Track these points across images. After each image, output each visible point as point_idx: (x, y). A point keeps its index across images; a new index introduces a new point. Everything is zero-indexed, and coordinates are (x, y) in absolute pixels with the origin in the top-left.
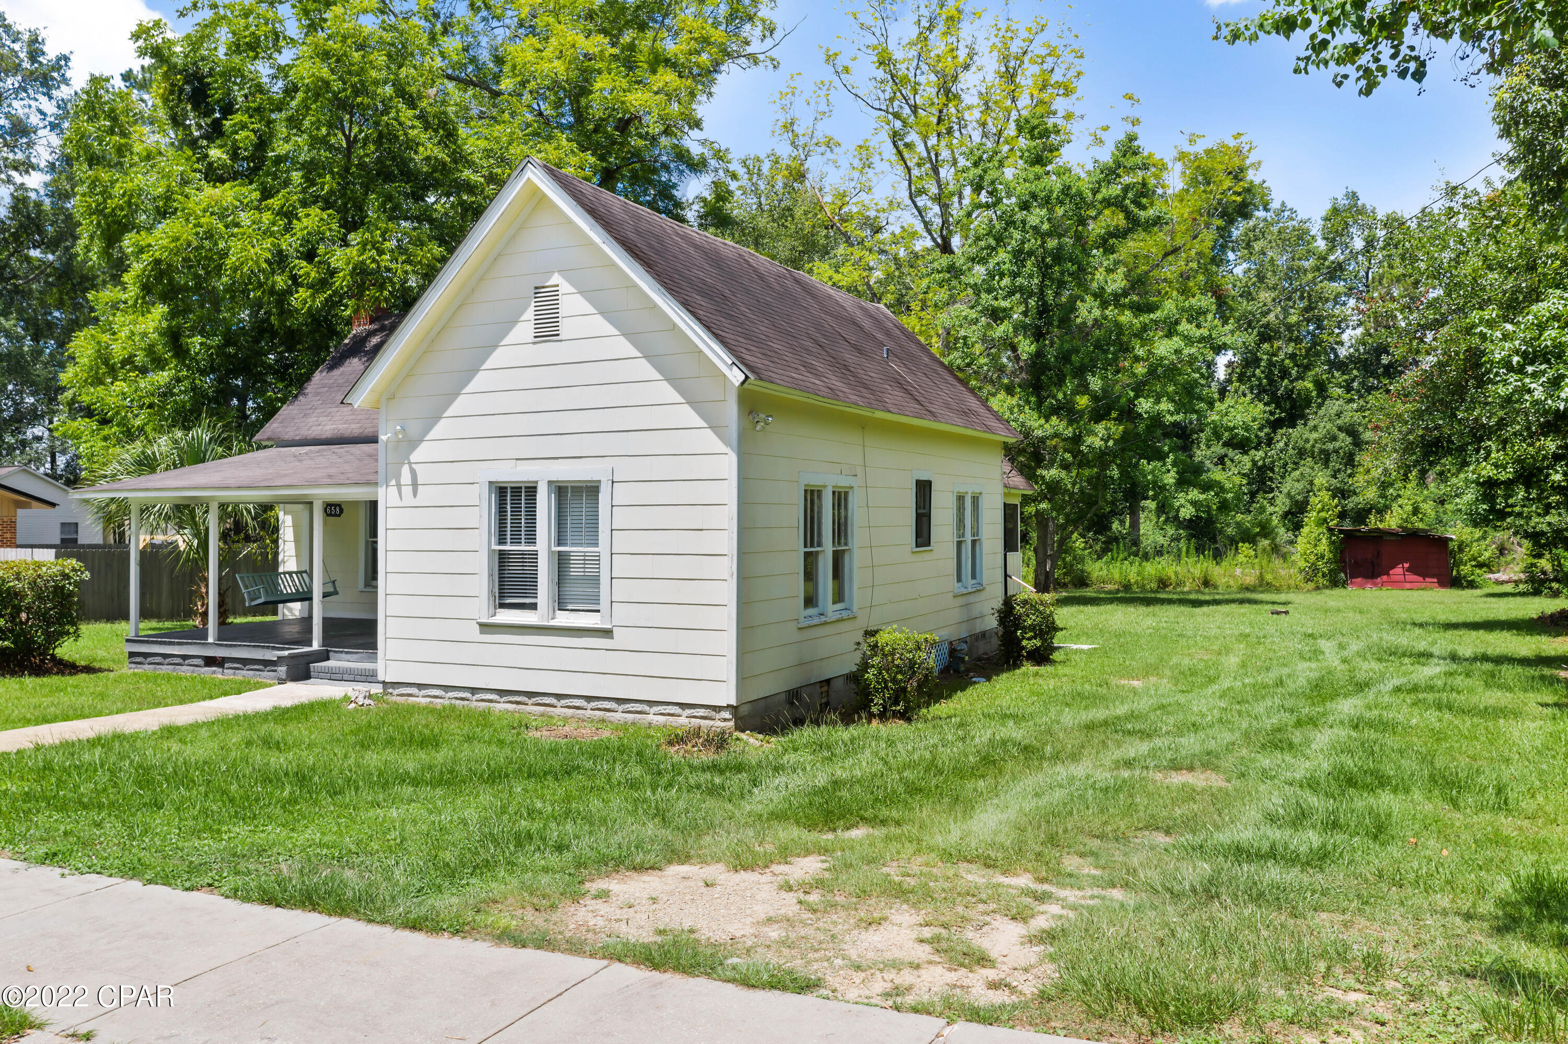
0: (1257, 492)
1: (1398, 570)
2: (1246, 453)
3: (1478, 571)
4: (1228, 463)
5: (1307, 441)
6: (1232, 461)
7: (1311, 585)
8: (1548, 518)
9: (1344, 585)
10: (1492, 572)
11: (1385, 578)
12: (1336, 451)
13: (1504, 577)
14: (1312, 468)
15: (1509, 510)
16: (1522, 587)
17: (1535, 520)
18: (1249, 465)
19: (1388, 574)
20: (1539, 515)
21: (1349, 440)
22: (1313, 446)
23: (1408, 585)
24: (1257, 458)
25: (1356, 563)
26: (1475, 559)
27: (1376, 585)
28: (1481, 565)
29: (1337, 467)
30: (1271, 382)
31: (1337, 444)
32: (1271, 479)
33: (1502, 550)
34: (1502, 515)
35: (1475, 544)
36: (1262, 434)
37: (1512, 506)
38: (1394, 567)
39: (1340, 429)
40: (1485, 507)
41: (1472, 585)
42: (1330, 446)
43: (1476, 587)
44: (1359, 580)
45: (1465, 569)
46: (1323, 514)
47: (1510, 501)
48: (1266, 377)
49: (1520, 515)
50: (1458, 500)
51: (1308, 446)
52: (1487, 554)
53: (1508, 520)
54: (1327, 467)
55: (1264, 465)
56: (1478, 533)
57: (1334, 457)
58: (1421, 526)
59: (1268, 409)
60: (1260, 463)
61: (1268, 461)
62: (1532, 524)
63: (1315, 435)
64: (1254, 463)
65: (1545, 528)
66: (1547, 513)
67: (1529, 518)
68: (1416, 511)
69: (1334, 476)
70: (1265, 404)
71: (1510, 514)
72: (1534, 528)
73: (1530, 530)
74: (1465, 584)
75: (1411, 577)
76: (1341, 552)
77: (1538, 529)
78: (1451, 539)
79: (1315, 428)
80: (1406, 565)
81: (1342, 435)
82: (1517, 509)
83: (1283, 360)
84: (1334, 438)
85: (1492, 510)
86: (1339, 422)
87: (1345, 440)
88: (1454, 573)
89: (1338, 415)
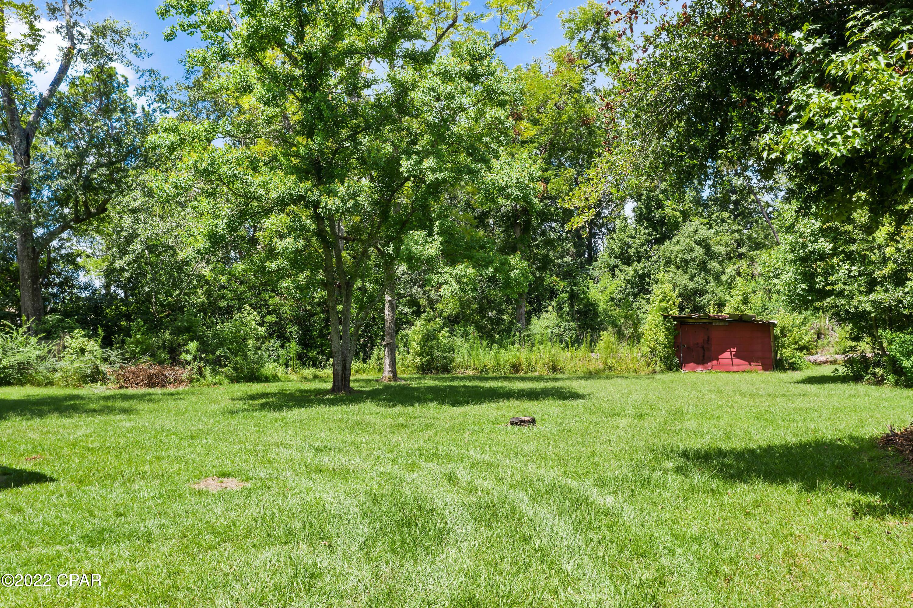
0: (639, 293)
1: (727, 354)
2: (629, 265)
3: (798, 354)
4: (617, 271)
5: (672, 253)
6: (620, 270)
7: (649, 369)
8: (873, 296)
9: (678, 367)
10: (810, 353)
11: (714, 362)
12: (693, 260)
13: (822, 359)
14: (675, 274)
15: (829, 288)
16: (842, 370)
17: (857, 298)
18: (632, 273)
19: (717, 359)
20: (861, 293)
21: (703, 251)
22: (676, 257)
23: (735, 368)
24: (638, 268)
25: (688, 348)
26: (796, 343)
27: (706, 368)
28: (801, 348)
29: (694, 272)
30: (650, 211)
31: (694, 255)
32: (648, 284)
33: (819, 335)
34: (823, 294)
35: (796, 329)
36: (642, 250)
37: (833, 284)
38: (724, 351)
39: (696, 242)
40: (804, 286)
41: (793, 367)
42: (688, 256)
43: (797, 369)
44: (692, 365)
45: (787, 353)
46: (664, 304)
47: (831, 279)
48: (646, 208)
49: (840, 294)
50: (776, 281)
51: (673, 257)
52: (807, 338)
53: (829, 300)
54: (686, 272)
55: (643, 274)
56: (799, 318)
57: (691, 264)
58: (750, 313)
59: (647, 231)
60: (640, 272)
61: (646, 270)
62: (854, 303)
63: (678, 248)
64: (636, 271)
65: (868, 307)
66: (870, 291)
67: (851, 297)
68: (746, 301)
69: (692, 279)
70: (645, 228)
71: (830, 293)
72: (857, 308)
73: (853, 310)
74: (787, 366)
75: (736, 361)
76: (675, 338)
77: (860, 309)
78: (774, 325)
79: (678, 242)
80: (734, 350)
81: (697, 248)
82: (839, 286)
83: (658, 195)
84: (692, 250)
85: (811, 290)
86: (696, 237)
87: (699, 252)
88: (779, 355)
89: (695, 232)
